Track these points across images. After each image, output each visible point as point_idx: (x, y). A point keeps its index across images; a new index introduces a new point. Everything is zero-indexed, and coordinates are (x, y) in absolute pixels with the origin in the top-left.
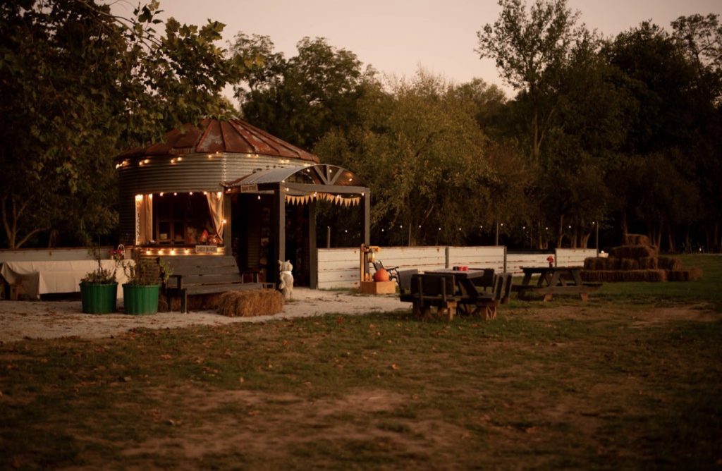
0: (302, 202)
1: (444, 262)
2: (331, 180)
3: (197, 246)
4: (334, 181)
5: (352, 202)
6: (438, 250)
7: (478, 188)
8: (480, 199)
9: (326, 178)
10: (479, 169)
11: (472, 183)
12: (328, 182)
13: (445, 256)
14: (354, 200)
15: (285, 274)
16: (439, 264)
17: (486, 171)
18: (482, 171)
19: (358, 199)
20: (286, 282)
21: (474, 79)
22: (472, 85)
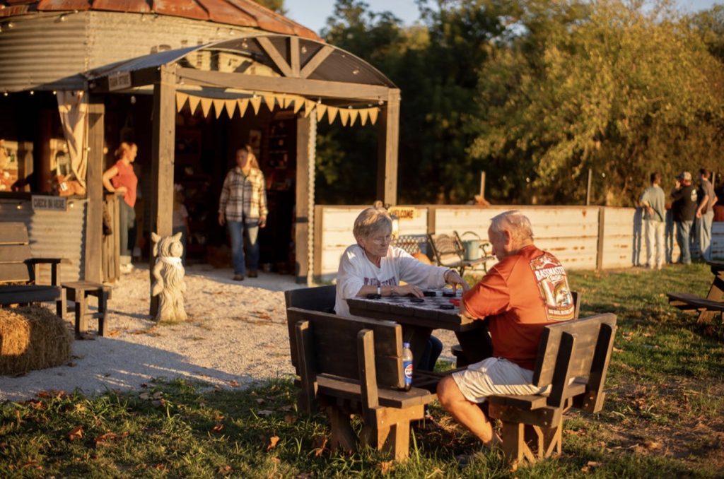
0: (231, 113)
1: (596, 233)
2: (302, 67)
3: (34, 197)
4: (309, 69)
5: (359, 118)
6: (584, 214)
7: (697, 125)
8: (699, 140)
9: (289, 61)
10: (698, 99)
11: (689, 119)
12: (293, 72)
13: (597, 224)
14: (364, 113)
15: (165, 264)
16: (584, 237)
17: (708, 103)
18: (702, 102)
19: (374, 113)
20: (165, 281)
21: (715, 4)
22: (711, 11)
